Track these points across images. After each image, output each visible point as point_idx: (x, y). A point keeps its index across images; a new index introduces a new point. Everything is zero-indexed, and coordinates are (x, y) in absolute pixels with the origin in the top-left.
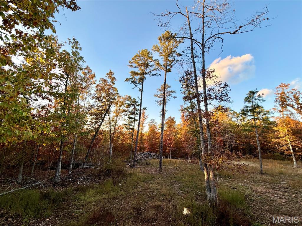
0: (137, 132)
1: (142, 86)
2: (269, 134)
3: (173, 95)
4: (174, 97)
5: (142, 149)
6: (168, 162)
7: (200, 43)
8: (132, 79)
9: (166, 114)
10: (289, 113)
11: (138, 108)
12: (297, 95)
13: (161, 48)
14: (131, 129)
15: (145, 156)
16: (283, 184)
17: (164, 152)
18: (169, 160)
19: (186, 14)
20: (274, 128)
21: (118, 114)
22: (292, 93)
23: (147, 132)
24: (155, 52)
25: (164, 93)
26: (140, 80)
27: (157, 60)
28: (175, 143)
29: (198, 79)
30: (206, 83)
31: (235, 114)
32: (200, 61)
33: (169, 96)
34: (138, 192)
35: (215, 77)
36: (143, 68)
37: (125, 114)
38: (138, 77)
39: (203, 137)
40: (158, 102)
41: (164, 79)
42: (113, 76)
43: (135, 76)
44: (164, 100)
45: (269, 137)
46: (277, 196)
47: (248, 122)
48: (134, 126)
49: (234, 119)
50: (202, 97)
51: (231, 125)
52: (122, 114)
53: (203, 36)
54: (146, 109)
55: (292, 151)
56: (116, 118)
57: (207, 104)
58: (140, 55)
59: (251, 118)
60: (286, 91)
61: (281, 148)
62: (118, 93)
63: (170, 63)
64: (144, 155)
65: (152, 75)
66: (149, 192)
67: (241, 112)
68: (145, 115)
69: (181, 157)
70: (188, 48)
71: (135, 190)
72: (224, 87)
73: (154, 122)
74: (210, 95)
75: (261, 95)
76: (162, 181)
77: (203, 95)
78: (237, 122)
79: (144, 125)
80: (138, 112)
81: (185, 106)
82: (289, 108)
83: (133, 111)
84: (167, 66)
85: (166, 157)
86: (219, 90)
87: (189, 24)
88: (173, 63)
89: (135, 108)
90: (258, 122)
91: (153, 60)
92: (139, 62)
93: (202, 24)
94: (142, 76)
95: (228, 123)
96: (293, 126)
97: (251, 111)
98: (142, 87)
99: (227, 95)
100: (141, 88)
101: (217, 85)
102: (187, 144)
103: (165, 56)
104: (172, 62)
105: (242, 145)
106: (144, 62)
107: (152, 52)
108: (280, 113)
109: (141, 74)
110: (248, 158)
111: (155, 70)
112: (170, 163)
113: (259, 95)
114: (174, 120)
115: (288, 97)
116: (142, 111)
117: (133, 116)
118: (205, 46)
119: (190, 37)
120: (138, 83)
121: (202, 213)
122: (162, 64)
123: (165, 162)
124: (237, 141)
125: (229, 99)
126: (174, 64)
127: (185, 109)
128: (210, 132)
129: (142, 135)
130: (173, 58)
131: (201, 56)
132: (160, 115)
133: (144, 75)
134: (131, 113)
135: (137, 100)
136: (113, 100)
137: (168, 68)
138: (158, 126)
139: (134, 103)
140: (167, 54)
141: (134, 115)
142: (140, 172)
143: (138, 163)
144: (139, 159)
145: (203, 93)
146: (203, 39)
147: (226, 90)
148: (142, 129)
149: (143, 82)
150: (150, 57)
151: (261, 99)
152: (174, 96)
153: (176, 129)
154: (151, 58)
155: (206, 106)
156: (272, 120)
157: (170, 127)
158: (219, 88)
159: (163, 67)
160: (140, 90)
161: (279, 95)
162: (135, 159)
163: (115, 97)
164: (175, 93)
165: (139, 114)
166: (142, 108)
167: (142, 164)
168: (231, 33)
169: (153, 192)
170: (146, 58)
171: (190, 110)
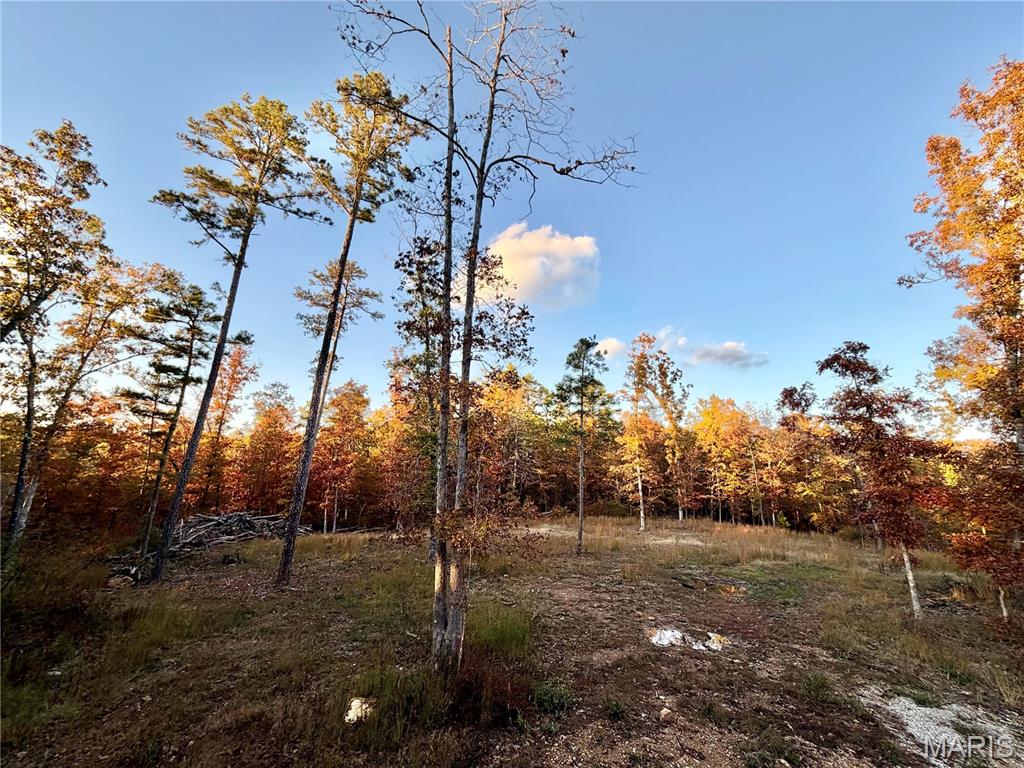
0: (192, 431)
1: (245, 242)
2: (608, 453)
3: (372, 305)
4: (374, 315)
5: (210, 500)
6: (318, 547)
7: (474, 163)
8: (196, 202)
9: (336, 370)
10: (648, 404)
11: (209, 329)
12: (666, 365)
13: (346, 124)
14: (164, 416)
15: (223, 528)
16: (614, 573)
17: (312, 508)
18: (326, 537)
19: (446, 50)
20: (618, 439)
21: (90, 340)
22: (658, 359)
23: (247, 435)
24: (319, 127)
25: (336, 293)
26: (235, 217)
27: (323, 161)
28: (357, 477)
29: (453, 275)
30: (474, 292)
31: (544, 396)
32: (466, 220)
33: (354, 306)
34: (161, 685)
35: (501, 282)
36: (255, 171)
37: (141, 348)
38: (225, 202)
39: (444, 458)
40: (309, 319)
41: (343, 243)
42: (82, 156)
43: (211, 194)
44: (332, 317)
45: (605, 461)
46: (599, 607)
47: (570, 418)
48: (179, 405)
49: (538, 409)
50: (458, 333)
51: (530, 424)
52: (119, 346)
53: (486, 146)
54: (248, 338)
55: (641, 494)
56: (75, 358)
57: (470, 359)
58: (252, 116)
59: (576, 410)
60: (649, 352)
61: (623, 488)
62: (105, 242)
63: (372, 192)
64: (219, 524)
65: (295, 213)
66: (218, 675)
67: (556, 392)
68: (245, 363)
69: (373, 524)
70: (435, 163)
71: (148, 680)
72: (519, 318)
73: (283, 397)
74: (481, 332)
75: (602, 353)
76: (284, 622)
77: (461, 329)
78: (545, 418)
79: (232, 403)
80: (211, 348)
81: (409, 353)
82: (649, 393)
83: (182, 339)
84: (359, 197)
85: (318, 528)
86: (506, 324)
87: (452, 87)
88: (384, 196)
89: (195, 331)
90: (589, 421)
91: (307, 156)
92: (239, 142)
93: (488, 109)
94: (248, 204)
95: (523, 417)
96: (650, 435)
97: (577, 390)
98: (243, 250)
99: (525, 341)
100: (236, 251)
101: (503, 306)
102: (401, 478)
103: (355, 157)
104: (381, 191)
105: (548, 480)
106: (265, 151)
107: (308, 124)
108: (631, 404)
109: (246, 194)
110: (557, 514)
111: (310, 196)
112: (329, 548)
113: (598, 354)
114: (365, 395)
115: (649, 367)
116: (228, 347)
117: (181, 363)
118: (488, 179)
119: (446, 132)
120: (222, 225)
121: (410, 700)
122: (341, 183)
123: (307, 548)
124: (539, 471)
125: (527, 353)
126: (387, 199)
127: (406, 361)
128: (466, 445)
129: (218, 444)
130: (386, 179)
131: (473, 204)
132: (311, 371)
133: (256, 200)
134: (170, 347)
135: (210, 296)
136: (65, 271)
137: (364, 205)
138: (299, 413)
139: (193, 305)
140: (365, 155)
141: (186, 358)
142: (186, 601)
143: (181, 559)
144: (190, 543)
145: (462, 320)
146: (484, 156)
147: (524, 325)
148: (221, 421)
149: (248, 230)
150: (294, 138)
151: (600, 363)
152: (373, 312)
153: (369, 427)
154: (300, 145)
155: (466, 362)
156: (616, 417)
157: (345, 419)
158: (505, 316)
159: (345, 196)
160: (231, 257)
161: (636, 361)
162: (164, 545)
163: (81, 258)
164: (381, 301)
165: (212, 355)
166: (232, 333)
167: (202, 565)
168: (555, 169)
169: (237, 669)
170: (274, 137)
171: (422, 368)
